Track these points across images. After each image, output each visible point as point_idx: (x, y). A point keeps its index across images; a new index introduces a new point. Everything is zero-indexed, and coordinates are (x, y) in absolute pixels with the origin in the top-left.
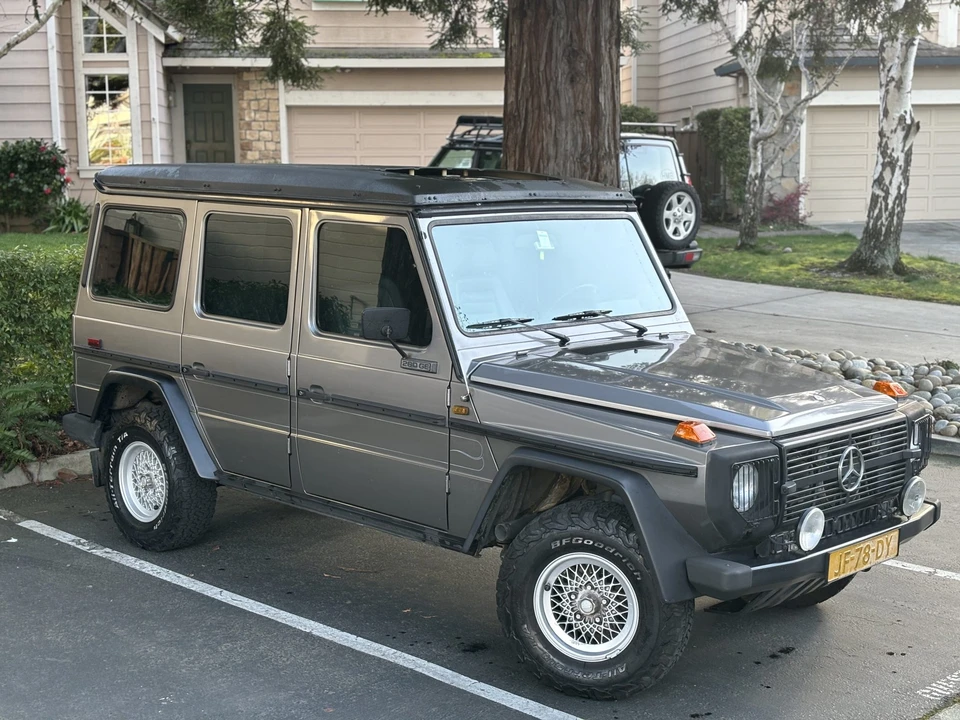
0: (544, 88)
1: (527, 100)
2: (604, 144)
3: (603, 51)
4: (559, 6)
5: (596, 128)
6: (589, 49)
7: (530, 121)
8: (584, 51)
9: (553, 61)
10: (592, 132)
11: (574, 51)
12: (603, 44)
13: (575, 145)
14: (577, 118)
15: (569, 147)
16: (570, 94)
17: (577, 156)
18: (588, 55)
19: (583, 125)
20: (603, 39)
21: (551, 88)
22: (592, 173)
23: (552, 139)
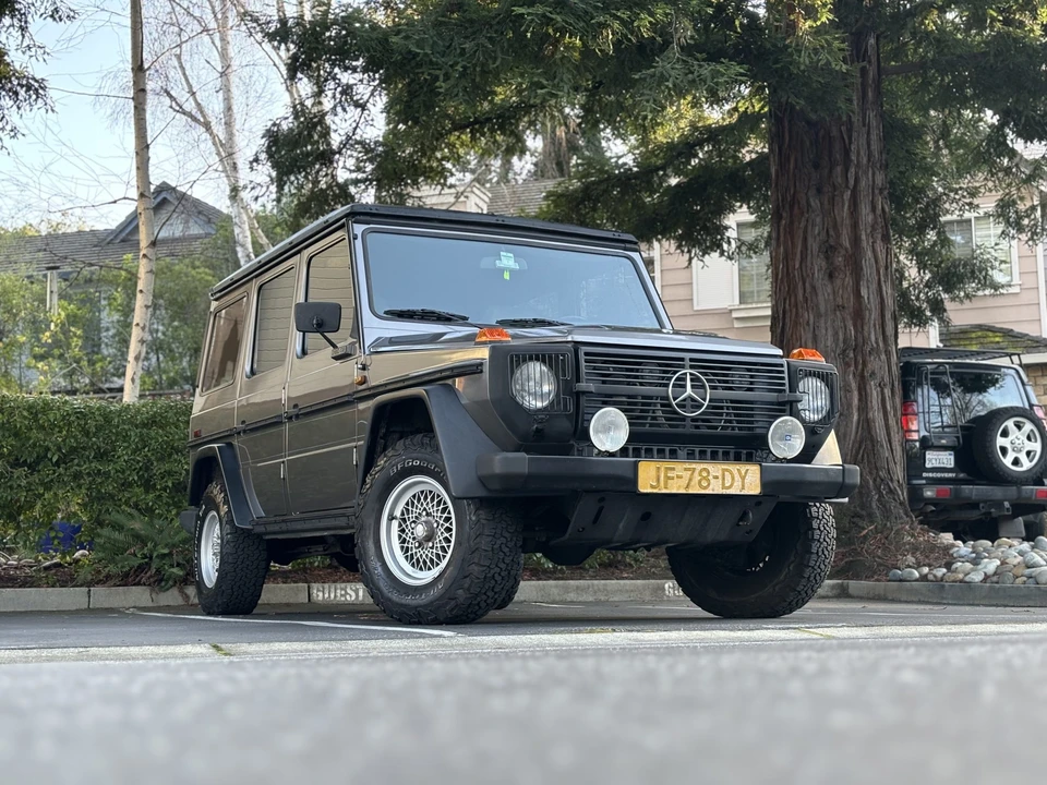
0: (800, 285)
1: (785, 300)
2: (870, 338)
3: (864, 244)
4: (813, 204)
5: (859, 322)
6: (847, 244)
7: (787, 320)
8: (841, 245)
9: (809, 257)
10: (855, 326)
11: (831, 247)
12: (864, 237)
13: (836, 340)
14: (838, 313)
15: (829, 344)
16: (829, 291)
17: (838, 352)
18: (846, 249)
19: (844, 320)
20: (863, 233)
21: (807, 285)
22: (856, 367)
23: (810, 335)
